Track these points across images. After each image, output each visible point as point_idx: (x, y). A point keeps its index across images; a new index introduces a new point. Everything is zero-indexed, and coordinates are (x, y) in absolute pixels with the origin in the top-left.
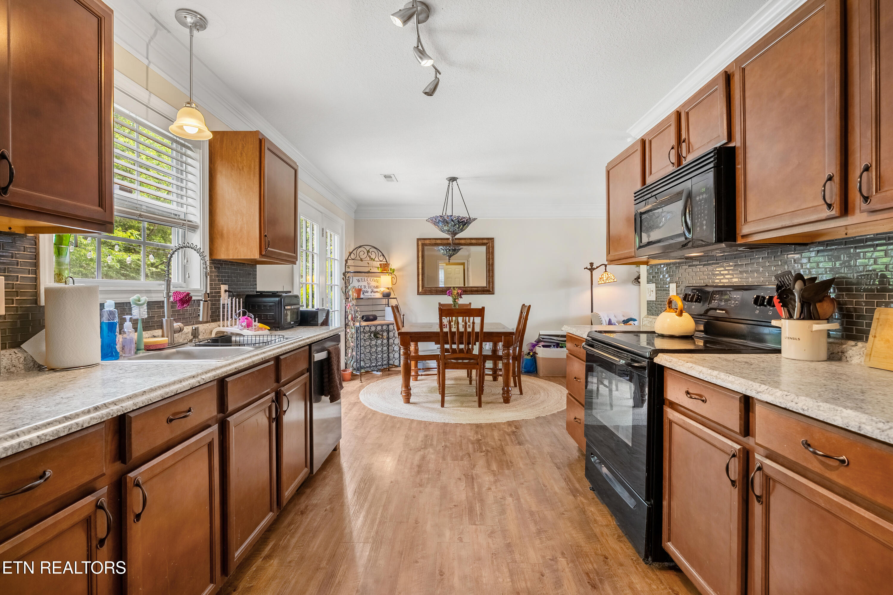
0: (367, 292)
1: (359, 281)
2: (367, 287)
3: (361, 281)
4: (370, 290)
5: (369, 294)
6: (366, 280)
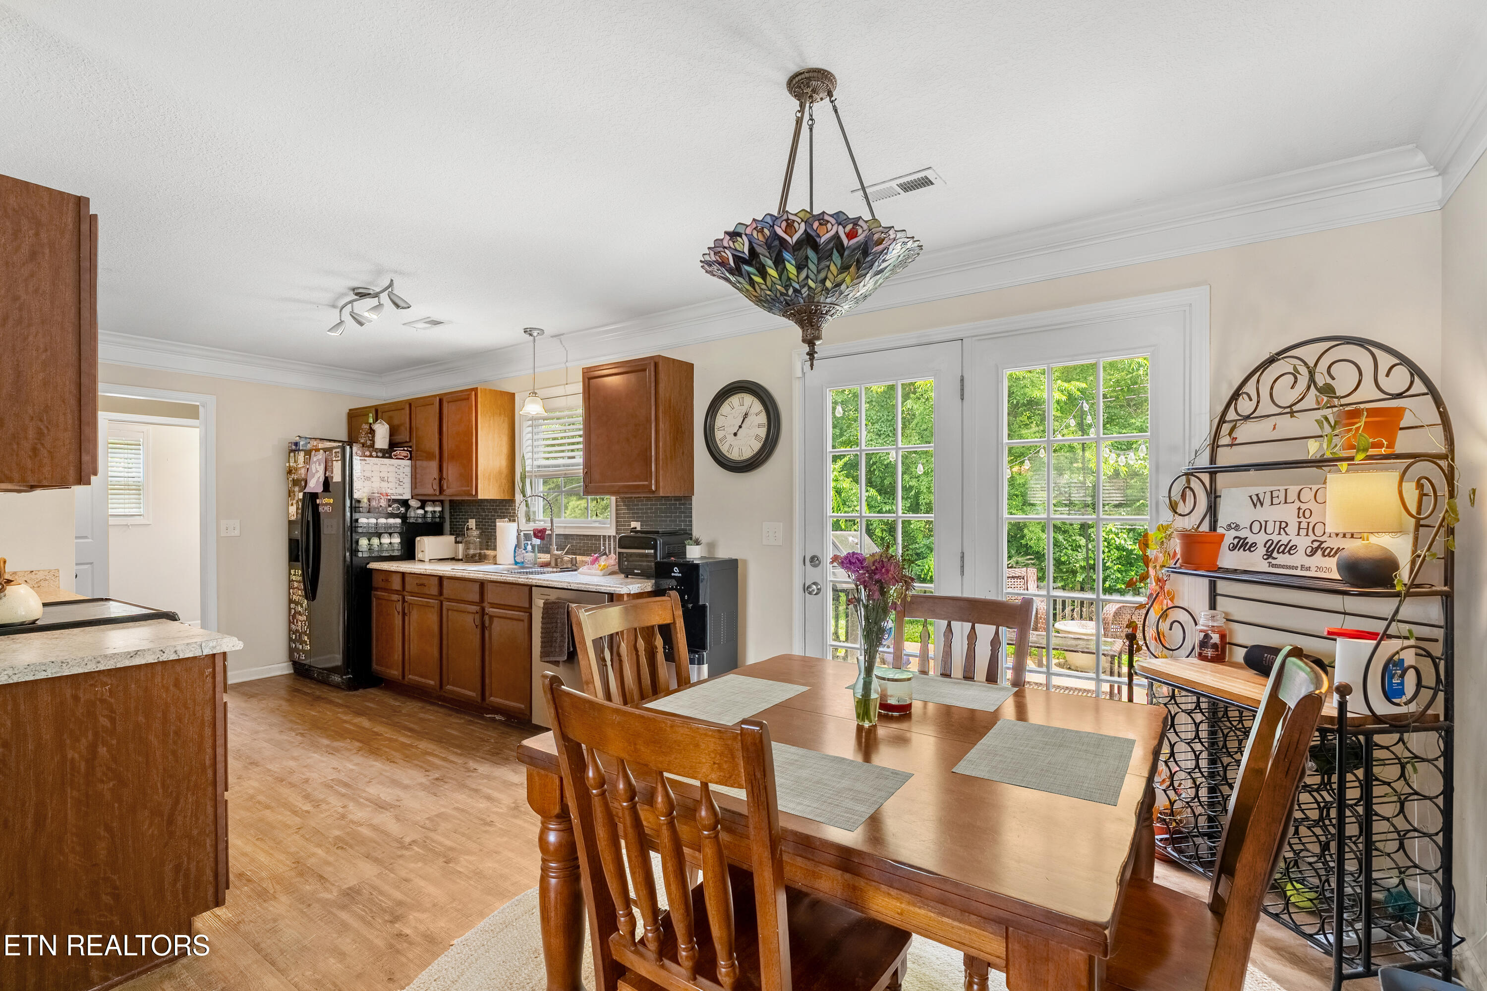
0: (1290, 549)
1: (1257, 502)
2: (1292, 529)
3: (1267, 501)
4: (1303, 542)
5: (1299, 559)
6: (1292, 496)
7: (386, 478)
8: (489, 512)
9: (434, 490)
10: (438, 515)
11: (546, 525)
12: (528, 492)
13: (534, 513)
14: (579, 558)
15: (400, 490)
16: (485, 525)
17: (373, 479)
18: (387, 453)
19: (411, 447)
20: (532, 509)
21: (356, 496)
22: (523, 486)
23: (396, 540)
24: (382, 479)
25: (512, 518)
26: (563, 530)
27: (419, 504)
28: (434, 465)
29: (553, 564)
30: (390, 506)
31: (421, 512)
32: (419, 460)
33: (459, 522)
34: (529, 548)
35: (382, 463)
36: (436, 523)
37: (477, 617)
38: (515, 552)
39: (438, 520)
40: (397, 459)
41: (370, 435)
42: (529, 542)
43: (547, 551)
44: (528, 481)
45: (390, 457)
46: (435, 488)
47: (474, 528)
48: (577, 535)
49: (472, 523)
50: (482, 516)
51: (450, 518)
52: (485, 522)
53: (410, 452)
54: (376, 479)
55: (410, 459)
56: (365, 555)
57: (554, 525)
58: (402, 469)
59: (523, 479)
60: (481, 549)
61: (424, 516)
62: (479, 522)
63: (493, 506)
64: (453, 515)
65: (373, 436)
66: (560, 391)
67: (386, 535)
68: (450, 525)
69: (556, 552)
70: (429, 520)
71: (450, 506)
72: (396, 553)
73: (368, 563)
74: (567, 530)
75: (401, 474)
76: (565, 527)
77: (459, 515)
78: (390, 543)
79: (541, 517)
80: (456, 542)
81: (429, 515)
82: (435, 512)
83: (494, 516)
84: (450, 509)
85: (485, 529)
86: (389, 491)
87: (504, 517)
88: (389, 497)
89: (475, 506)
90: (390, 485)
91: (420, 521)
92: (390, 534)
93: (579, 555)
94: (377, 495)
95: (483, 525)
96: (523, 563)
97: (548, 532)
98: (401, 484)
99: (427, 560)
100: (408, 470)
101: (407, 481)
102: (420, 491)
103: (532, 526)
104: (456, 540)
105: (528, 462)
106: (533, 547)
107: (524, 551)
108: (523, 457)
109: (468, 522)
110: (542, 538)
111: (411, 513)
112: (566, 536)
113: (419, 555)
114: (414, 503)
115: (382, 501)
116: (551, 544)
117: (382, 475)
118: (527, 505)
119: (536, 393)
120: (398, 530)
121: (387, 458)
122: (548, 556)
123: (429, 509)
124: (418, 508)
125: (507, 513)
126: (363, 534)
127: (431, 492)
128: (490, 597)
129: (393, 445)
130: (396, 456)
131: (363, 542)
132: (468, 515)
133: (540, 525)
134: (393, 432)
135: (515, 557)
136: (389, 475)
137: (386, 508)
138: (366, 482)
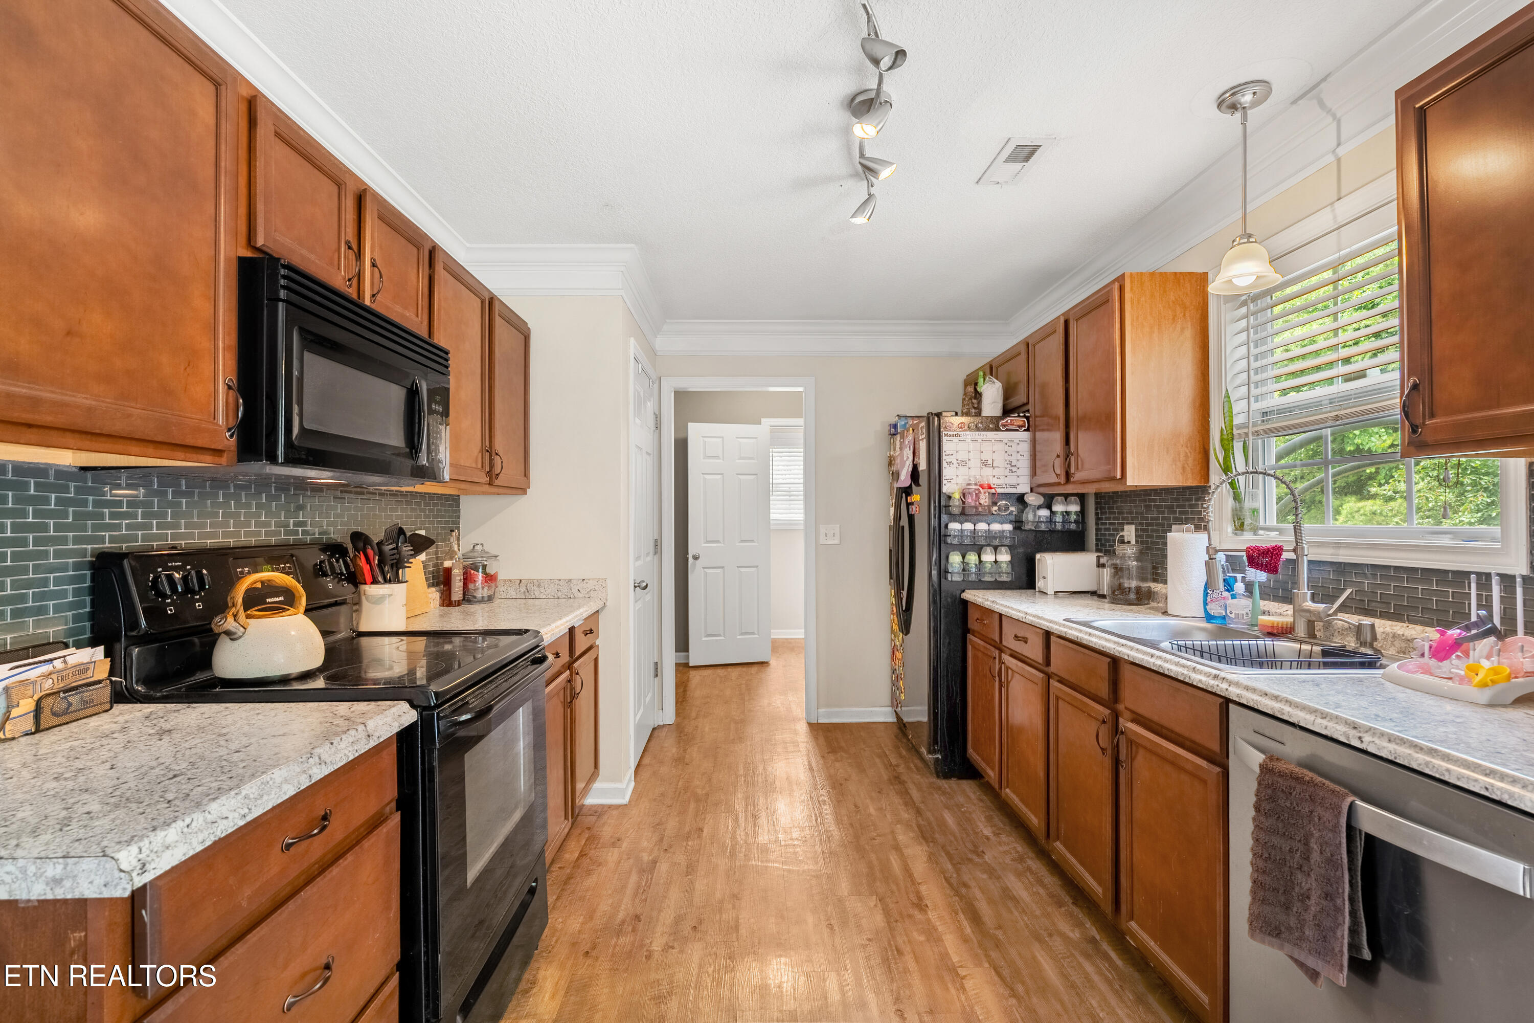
7: (990, 462)
8: (1159, 512)
9: (1057, 475)
10: (1073, 517)
11: (1283, 538)
12: (1239, 464)
13: (1255, 511)
14: (1383, 626)
15: (1012, 480)
16: (1152, 537)
17: (970, 464)
18: (994, 424)
19: (1028, 411)
20: (1248, 504)
21: (945, 489)
22: (1226, 458)
23: (1004, 557)
24: (985, 463)
25: (1201, 525)
26: (1331, 551)
27: (1040, 500)
28: (1057, 437)
29: (1301, 630)
30: (995, 504)
31: (1044, 513)
32: (1039, 430)
33: (1108, 529)
34: (1239, 587)
35: (985, 438)
36: (1070, 533)
37: (1104, 731)
38: (1206, 594)
39: (1073, 526)
40: (1007, 430)
41: (975, 401)
42: (1239, 576)
43: (1287, 598)
44: (1238, 446)
45: (997, 429)
46: (1058, 472)
47: (1133, 542)
48: (1375, 567)
49: (1130, 532)
50: (1147, 518)
51: (1097, 524)
52: (1153, 531)
53: (1028, 418)
54: (975, 463)
55: (1028, 430)
56: (956, 578)
57: (1306, 538)
58: (1014, 445)
59: (1227, 443)
60: (1144, 579)
61: (1050, 520)
62: (1142, 530)
63: (1166, 500)
64: (1101, 519)
65: (980, 402)
66: (1323, 221)
67: (989, 549)
68: (1097, 535)
69: (1309, 604)
70: (1059, 527)
71: (1097, 503)
72: (1005, 578)
73: (963, 591)
74: (1342, 551)
75: (1014, 454)
76: (1337, 545)
77: (1109, 518)
78: (996, 562)
79: (1273, 521)
80: (1100, 566)
81: (1059, 519)
82: (1068, 513)
83: (1169, 519)
84: (1096, 509)
85: (1152, 543)
86: (994, 482)
87: (1187, 521)
88: (993, 491)
89: (1134, 501)
90: (996, 472)
91: (1043, 527)
92: (996, 548)
93: (1384, 615)
94: (974, 487)
95: (1147, 536)
96: (1224, 618)
97: (1285, 556)
98: (1014, 469)
99: (1050, 591)
100: (1025, 448)
101: (1024, 465)
102: (1044, 478)
103: (1248, 539)
104: (1098, 561)
105: (1239, 407)
106: (1249, 587)
107: (1226, 594)
108: (1227, 396)
109: (1123, 530)
110: (1272, 569)
111: (1029, 516)
112: (1341, 568)
113: (1040, 584)
114: (1033, 499)
115: (982, 496)
116: (1296, 584)
117: (985, 456)
118: (1237, 497)
119: (1250, 236)
120: (1007, 542)
121: (992, 430)
122: (1288, 609)
123: (1058, 508)
124: (1039, 507)
125: (1192, 513)
126: (955, 547)
127: (1053, 479)
128: (1130, 699)
129: (1007, 411)
130: (1004, 426)
131: (955, 559)
132: (1123, 519)
133: (1266, 539)
134: (1008, 393)
135: (1205, 603)
136: (995, 456)
137: (989, 507)
138: (960, 468)
